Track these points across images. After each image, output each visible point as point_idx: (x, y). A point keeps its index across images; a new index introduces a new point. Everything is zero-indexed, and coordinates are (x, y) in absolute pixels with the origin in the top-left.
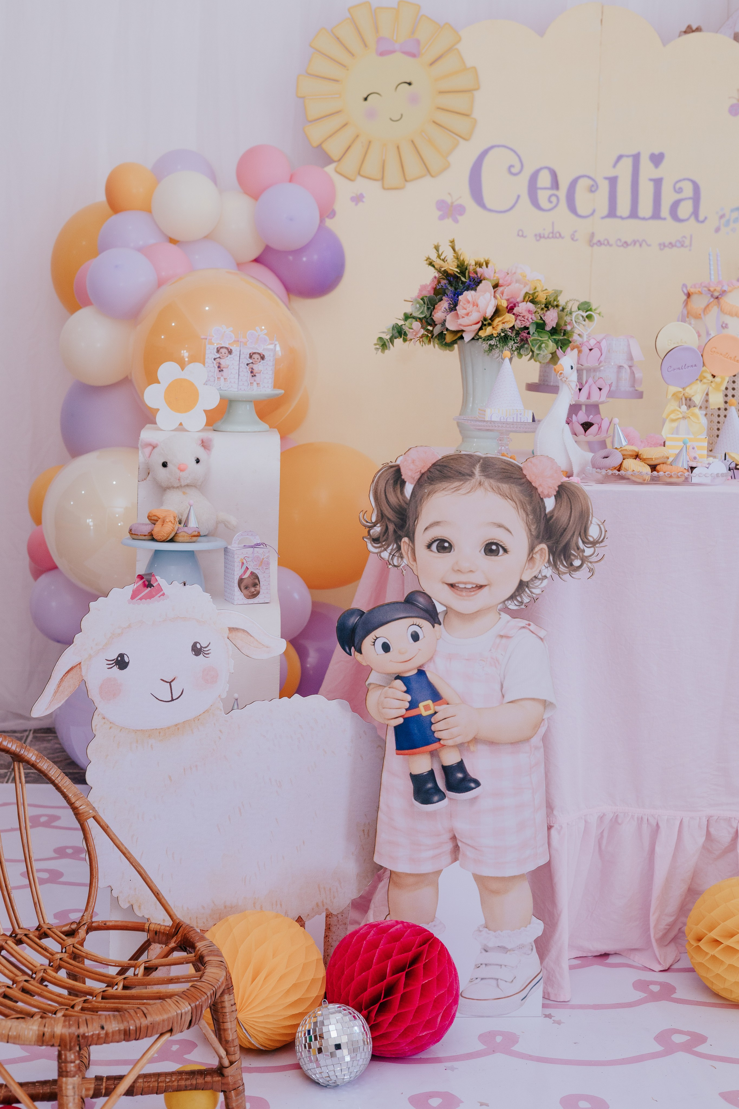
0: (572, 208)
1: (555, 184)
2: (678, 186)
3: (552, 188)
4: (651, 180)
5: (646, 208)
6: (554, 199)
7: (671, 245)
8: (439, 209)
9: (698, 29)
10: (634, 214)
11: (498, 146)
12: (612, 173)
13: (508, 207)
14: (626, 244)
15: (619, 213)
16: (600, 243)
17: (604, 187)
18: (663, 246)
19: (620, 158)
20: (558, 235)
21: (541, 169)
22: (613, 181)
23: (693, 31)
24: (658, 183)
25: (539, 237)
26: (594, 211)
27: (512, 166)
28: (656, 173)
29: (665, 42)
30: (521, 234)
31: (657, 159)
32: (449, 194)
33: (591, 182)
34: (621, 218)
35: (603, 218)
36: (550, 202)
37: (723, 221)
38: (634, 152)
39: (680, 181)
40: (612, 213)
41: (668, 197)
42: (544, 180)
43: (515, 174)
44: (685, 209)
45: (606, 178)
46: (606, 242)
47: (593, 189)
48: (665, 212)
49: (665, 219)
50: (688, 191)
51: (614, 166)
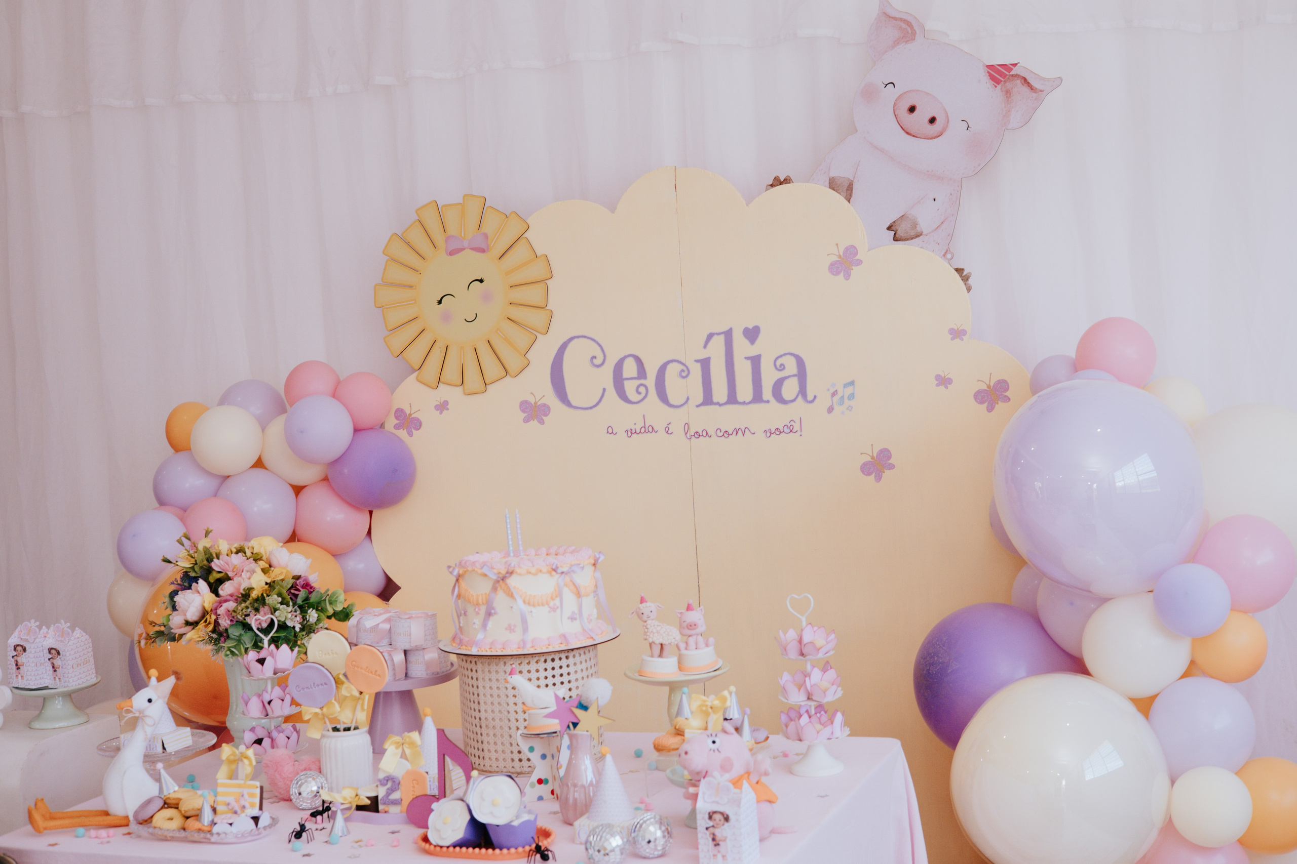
0: (663, 396)
1: (642, 373)
2: (778, 363)
3: (638, 378)
4: (747, 358)
5: (745, 390)
6: (642, 389)
7: (778, 431)
8: (523, 411)
9: (787, 181)
10: (732, 399)
11: (578, 337)
12: (703, 355)
13: (594, 403)
14: (727, 434)
15: (715, 400)
16: (697, 435)
17: (696, 371)
18: (769, 433)
19: (710, 336)
20: (650, 429)
21: (626, 357)
22: (705, 364)
23: (781, 183)
24: (756, 361)
25: (631, 433)
26: (688, 399)
27: (594, 357)
28: (753, 351)
29: (749, 199)
30: (611, 431)
31: (752, 334)
32: (532, 393)
33: (682, 367)
34: (718, 404)
35: (698, 406)
36: (639, 393)
37: (836, 398)
38: (726, 329)
39: (781, 356)
40: (708, 400)
41: (769, 377)
42: (630, 369)
43: (598, 366)
44: (790, 389)
45: (697, 361)
46: (704, 433)
47: (684, 374)
48: (767, 393)
49: (768, 402)
50: (791, 367)
51: (705, 347)
